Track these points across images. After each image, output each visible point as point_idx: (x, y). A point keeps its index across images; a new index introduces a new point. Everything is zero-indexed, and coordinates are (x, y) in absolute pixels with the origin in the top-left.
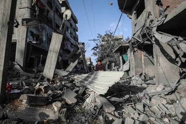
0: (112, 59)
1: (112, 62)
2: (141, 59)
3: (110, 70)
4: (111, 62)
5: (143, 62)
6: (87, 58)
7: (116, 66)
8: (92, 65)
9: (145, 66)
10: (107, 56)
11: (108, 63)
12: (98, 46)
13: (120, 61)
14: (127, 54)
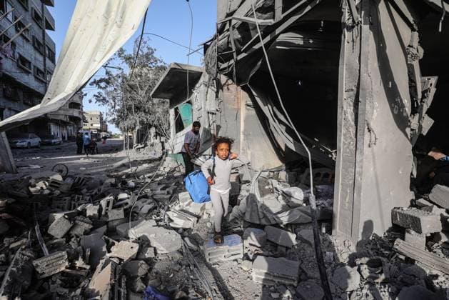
0: (150, 118)
1: (150, 126)
2: (237, 117)
3: (143, 145)
4: (146, 126)
5: (242, 129)
6: (92, 113)
7: (158, 137)
8: (106, 131)
9: (247, 139)
10: (138, 108)
11: (137, 128)
12: (110, 79)
13: (169, 124)
14: (189, 102)
